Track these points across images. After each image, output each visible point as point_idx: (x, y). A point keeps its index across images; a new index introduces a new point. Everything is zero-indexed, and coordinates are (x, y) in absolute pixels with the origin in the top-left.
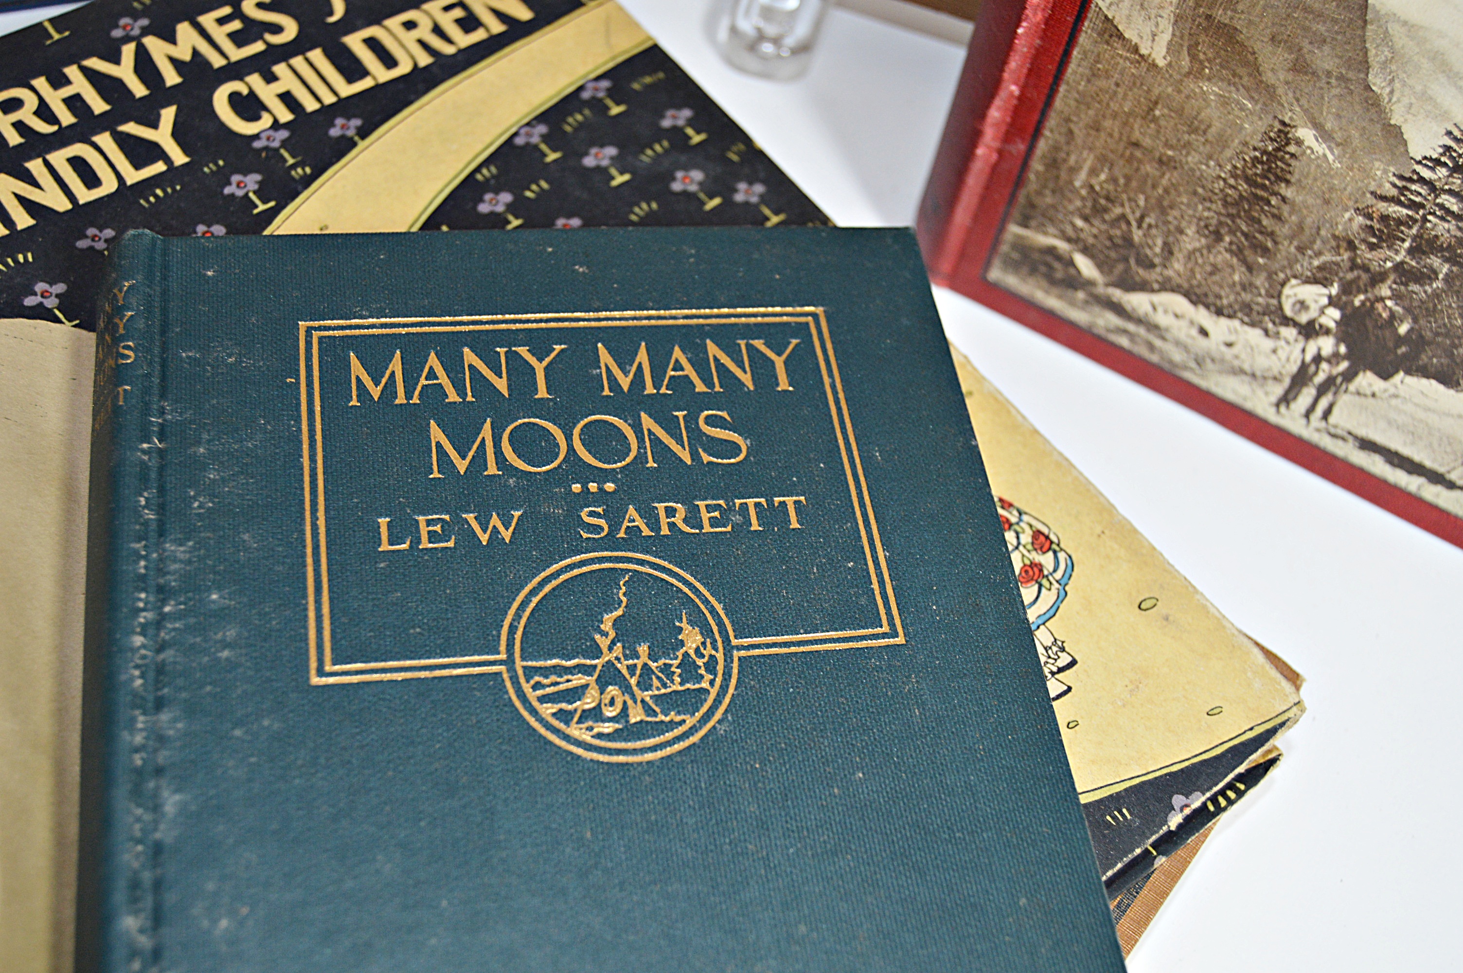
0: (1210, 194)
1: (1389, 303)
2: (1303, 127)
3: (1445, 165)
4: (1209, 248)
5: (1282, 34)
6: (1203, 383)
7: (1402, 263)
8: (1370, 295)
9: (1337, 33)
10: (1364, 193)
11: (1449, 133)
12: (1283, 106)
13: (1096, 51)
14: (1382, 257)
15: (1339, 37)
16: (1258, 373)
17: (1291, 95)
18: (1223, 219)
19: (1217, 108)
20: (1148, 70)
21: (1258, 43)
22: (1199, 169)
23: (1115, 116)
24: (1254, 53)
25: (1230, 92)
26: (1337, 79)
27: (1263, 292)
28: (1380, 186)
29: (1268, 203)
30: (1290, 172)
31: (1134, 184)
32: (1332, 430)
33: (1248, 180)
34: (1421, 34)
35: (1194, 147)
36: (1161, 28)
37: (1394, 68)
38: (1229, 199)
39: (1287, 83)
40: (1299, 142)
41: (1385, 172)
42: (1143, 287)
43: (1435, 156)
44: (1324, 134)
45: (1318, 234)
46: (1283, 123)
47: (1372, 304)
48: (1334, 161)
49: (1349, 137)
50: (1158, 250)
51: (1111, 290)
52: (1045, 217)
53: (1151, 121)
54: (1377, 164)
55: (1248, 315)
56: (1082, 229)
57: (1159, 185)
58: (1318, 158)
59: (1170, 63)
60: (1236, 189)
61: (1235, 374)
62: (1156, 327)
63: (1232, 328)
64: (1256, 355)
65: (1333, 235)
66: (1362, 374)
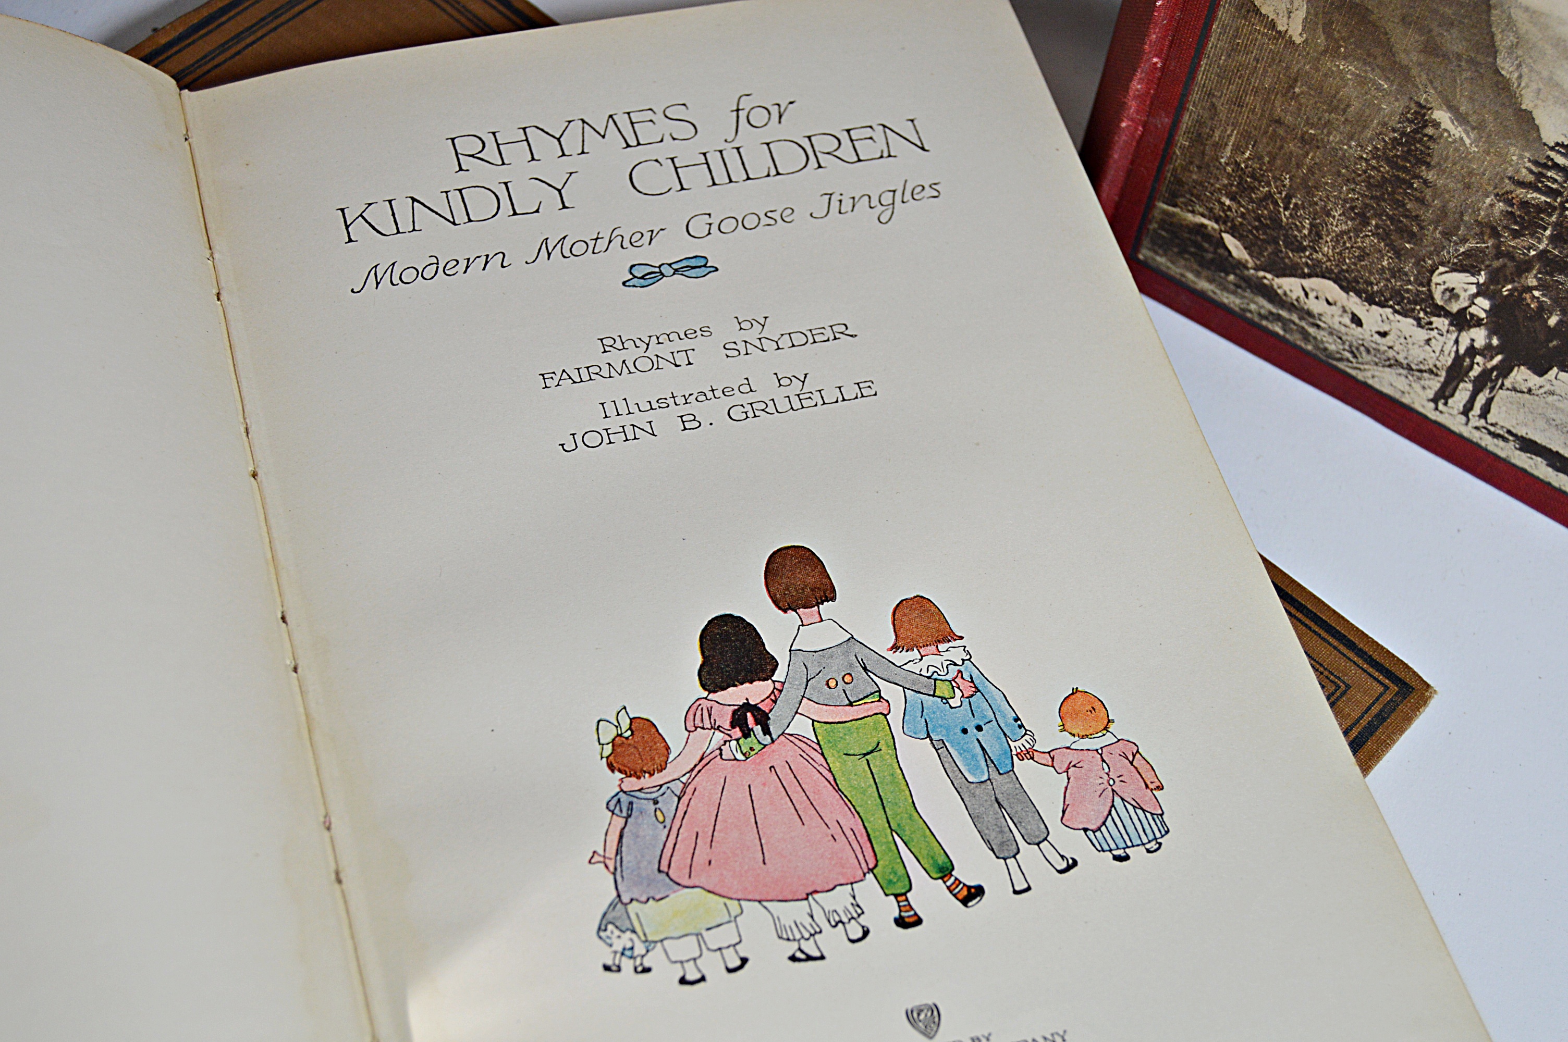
0: (1353, 175)
1: (1536, 293)
2: (1438, 110)
4: (1357, 231)
5: (1412, 15)
6: (1360, 376)
7: (1545, 251)
8: (1516, 284)
9: (1464, 17)
10: (1502, 178)
12: (1417, 87)
13: (1234, 25)
14: (1525, 244)
15: (1466, 21)
16: (1414, 367)
17: (1424, 77)
18: (1368, 202)
19: (1355, 88)
20: (1285, 46)
21: (1389, 24)
22: (1341, 149)
23: (1256, 91)
24: (1386, 34)
25: (1366, 72)
26: (1467, 61)
27: (1412, 279)
28: (1517, 171)
29: (1411, 186)
30: (1429, 155)
31: (1279, 162)
32: (1492, 429)
33: (1388, 161)
34: (1542, 20)
35: (1335, 126)
36: (1296, 5)
37: (1520, 53)
38: (1372, 181)
39: (1420, 64)
40: (1436, 125)
41: (1521, 157)
42: (1293, 271)
43: (1567, 142)
44: (1460, 118)
45: (1462, 220)
46: (1419, 104)
47: (1521, 294)
48: (1471, 145)
49: (1483, 121)
50: (1306, 232)
51: (1261, 274)
52: (1192, 195)
53: (1291, 99)
54: (1512, 149)
55: (1398, 304)
56: (1229, 208)
57: (1303, 165)
58: (1455, 141)
59: (1306, 40)
60: (1379, 171)
61: (1390, 366)
62: (1309, 313)
63: (1384, 317)
64: (1410, 346)
65: (1476, 221)
66: (1516, 369)
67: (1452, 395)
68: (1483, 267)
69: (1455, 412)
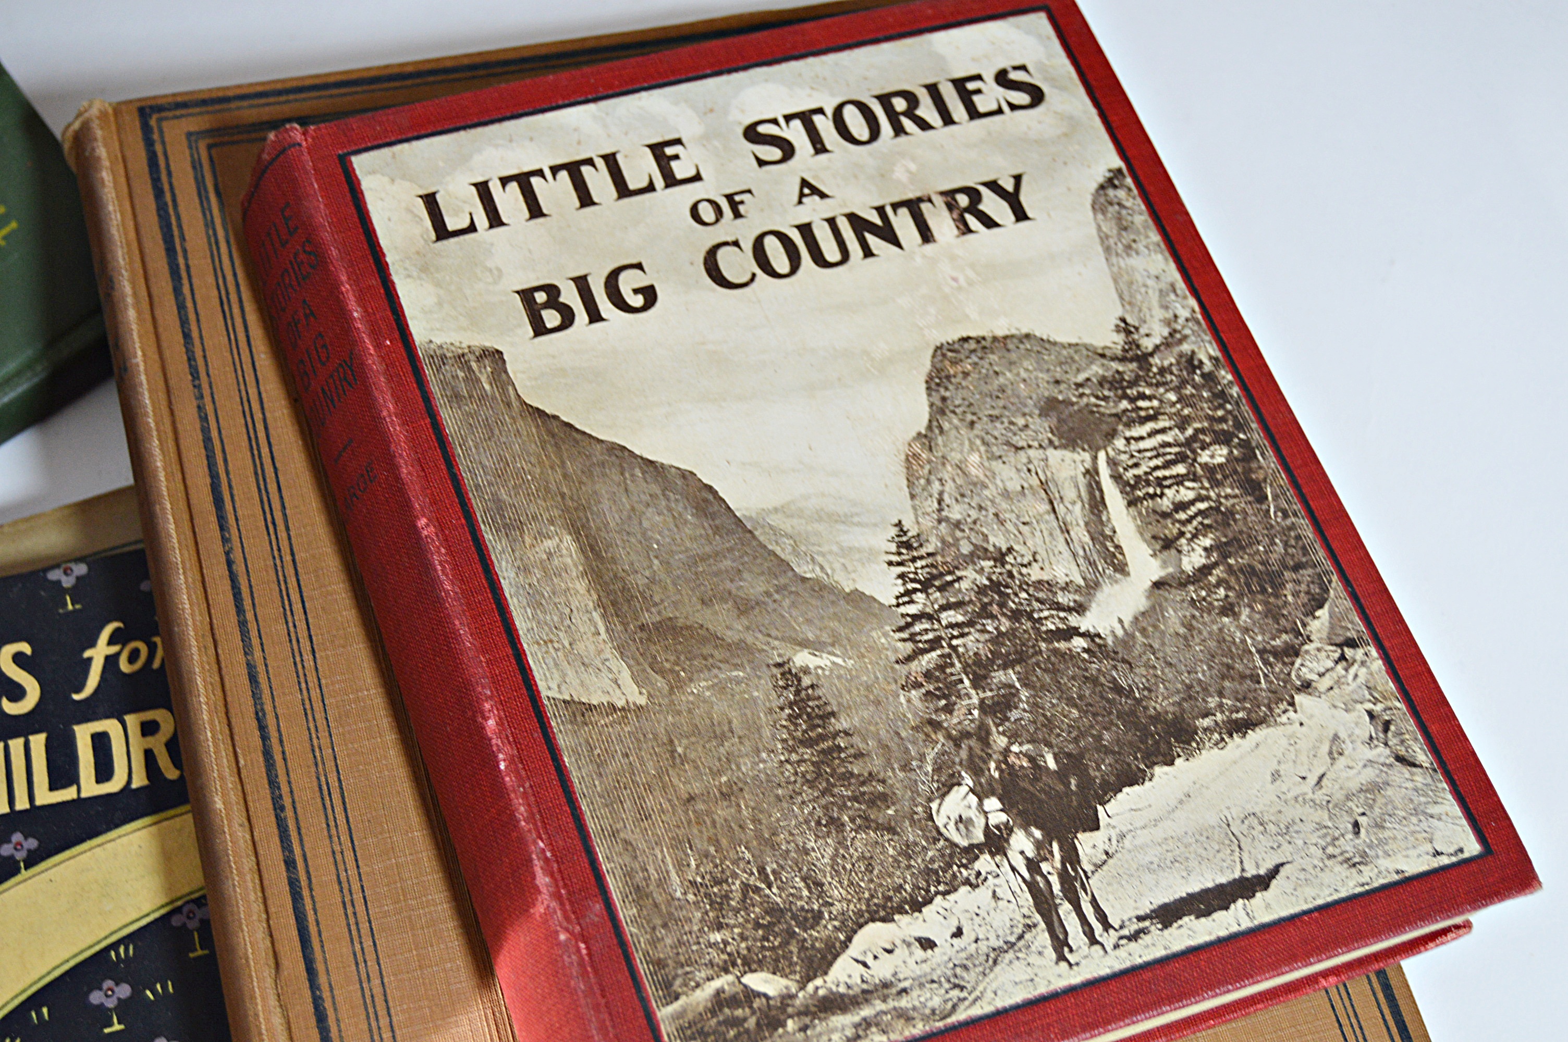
0: (791, 787)
1: (1015, 749)
2: (795, 655)
3: (915, 590)
4: (842, 843)
5: (706, 592)
7: (982, 701)
8: (995, 756)
9: (741, 557)
10: (892, 668)
11: (889, 563)
12: (763, 650)
13: (581, 741)
14: (963, 711)
15: (746, 559)
16: (1011, 939)
17: (760, 636)
18: (823, 802)
19: (720, 700)
20: (637, 717)
21: (696, 615)
22: (760, 771)
24: (702, 626)
25: (716, 676)
26: (777, 592)
27: (923, 843)
28: (896, 650)
29: (839, 749)
30: (825, 704)
31: (724, 842)
32: (1126, 932)
33: (803, 743)
35: (736, 754)
36: (615, 670)
37: (803, 548)
38: (809, 777)
39: (748, 628)
40: (806, 671)
41: (885, 635)
42: (833, 951)
43: (902, 590)
44: (816, 647)
45: (902, 739)
46: (778, 665)
47: (1006, 763)
48: (844, 662)
49: (833, 631)
50: (806, 893)
51: (810, 988)
52: (682, 965)
53: (682, 764)
54: (874, 634)
55: (939, 882)
56: (725, 942)
57: (744, 823)
58: (831, 670)
59: (649, 694)
60: (805, 761)
61: (996, 962)
62: (885, 985)
63: (942, 912)
64: (988, 919)
65: (913, 728)
66: (1076, 843)
67: (1065, 933)
68: (959, 768)
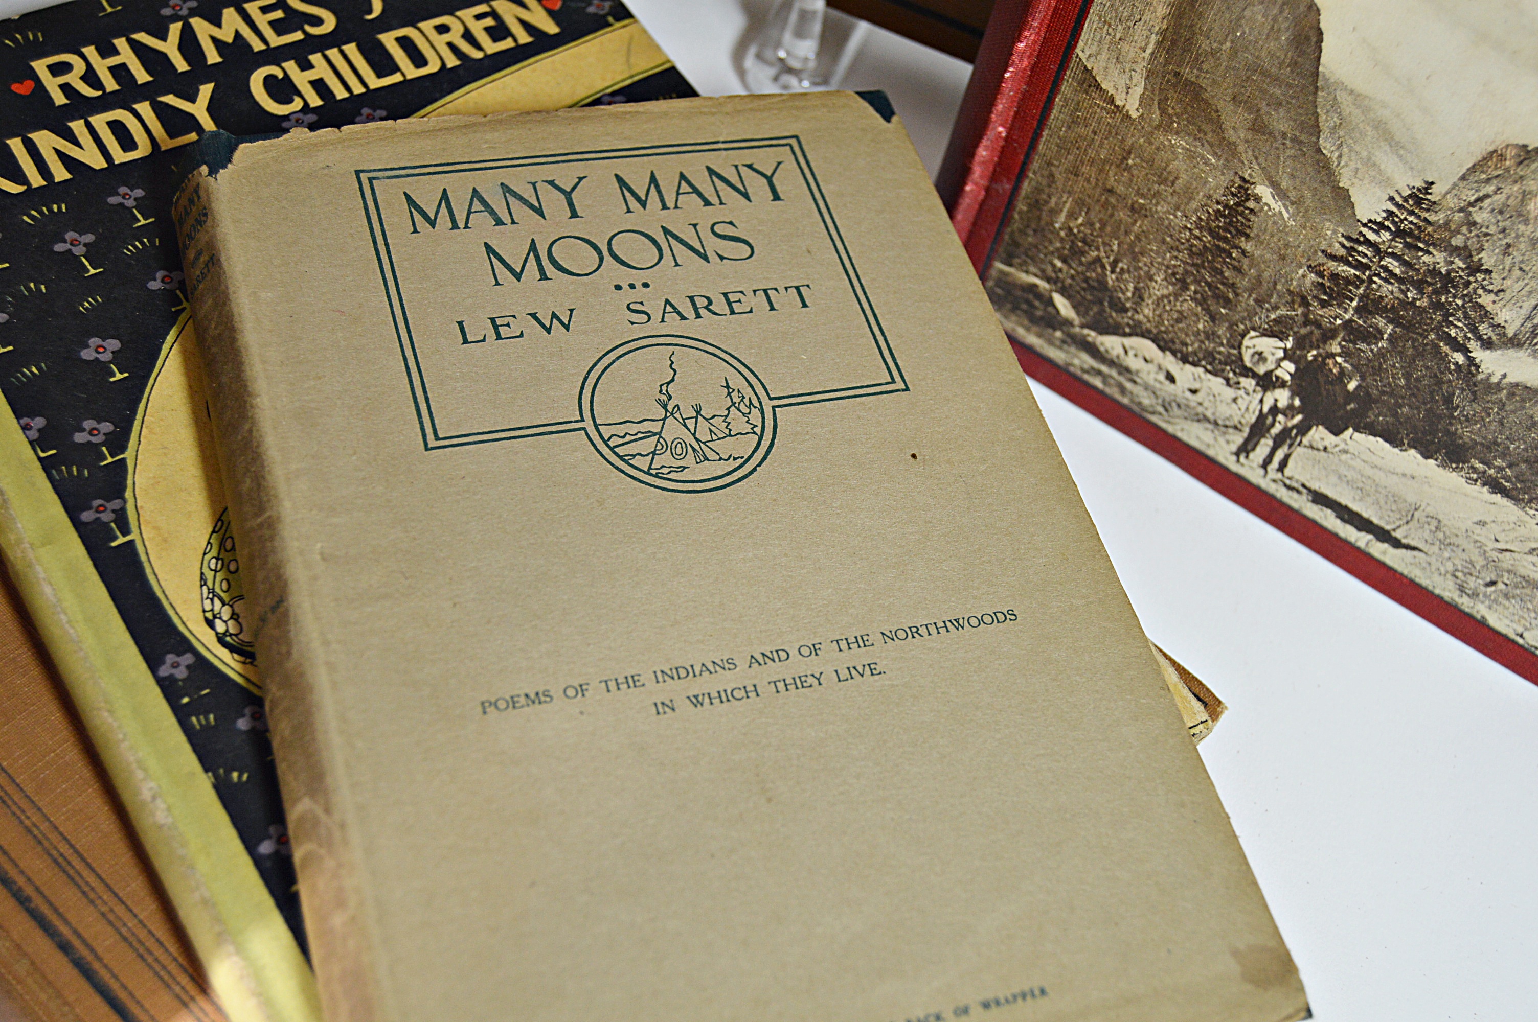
0: (1177, 243)
1: (1339, 359)
2: (1261, 184)
3: (1388, 229)
4: (1176, 295)
5: (1243, 94)
6: (1170, 429)
7: (1351, 321)
8: (1321, 351)
9: (1292, 97)
10: (1316, 251)
11: (1391, 199)
12: (1243, 163)
13: (1076, 98)
14: (1332, 313)
15: (1293, 101)
16: (1220, 422)
17: (1250, 153)
18: (1189, 268)
19: (1184, 161)
20: (1122, 120)
21: (1221, 102)
22: (1168, 219)
23: (1092, 162)
24: (1217, 111)
25: (1196, 146)
26: (1292, 140)
27: (1225, 342)
28: (1330, 246)
29: (1230, 255)
30: (1249, 227)
31: (1108, 229)
32: (1288, 482)
33: (1211, 231)
34: (1366, 103)
35: (1163, 196)
36: (1134, 81)
37: (1342, 133)
38: (1194, 249)
39: (1247, 141)
40: (1258, 199)
41: (1335, 232)
42: (1115, 330)
43: (1379, 220)
44: (1280, 193)
45: (1275, 288)
46: (1243, 179)
47: (1324, 359)
48: (1289, 219)
49: (1302, 196)
50: (1129, 294)
51: (1086, 331)
52: (1027, 256)
53: (1125, 170)
54: (1328, 224)
55: (1210, 364)
56: (1060, 270)
57: (1131, 232)
58: (1274, 215)
59: (1142, 115)
60: (1201, 240)
61: (1199, 421)
62: (1128, 370)
63: (1196, 376)
64: (1218, 403)
65: (1288, 290)
66: (1314, 428)
67: (1253, 449)
68: (1291, 333)
69: (1255, 465)
